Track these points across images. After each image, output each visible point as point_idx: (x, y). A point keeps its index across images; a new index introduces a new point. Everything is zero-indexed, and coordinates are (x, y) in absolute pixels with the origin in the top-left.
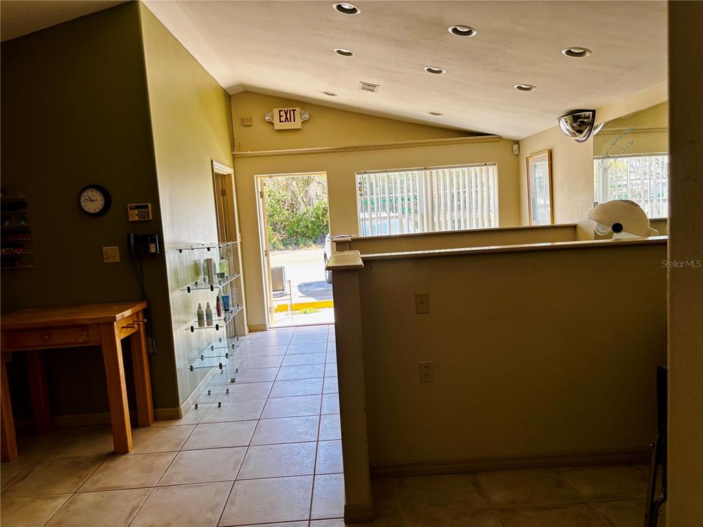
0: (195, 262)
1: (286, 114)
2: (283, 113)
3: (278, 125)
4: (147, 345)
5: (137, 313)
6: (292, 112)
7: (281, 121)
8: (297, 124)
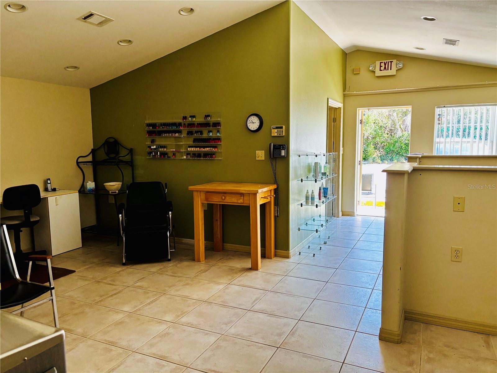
0: (309, 164)
1: (385, 65)
2: (383, 65)
3: (378, 73)
4: (275, 211)
5: (271, 190)
6: (390, 63)
7: (380, 70)
8: (393, 72)
